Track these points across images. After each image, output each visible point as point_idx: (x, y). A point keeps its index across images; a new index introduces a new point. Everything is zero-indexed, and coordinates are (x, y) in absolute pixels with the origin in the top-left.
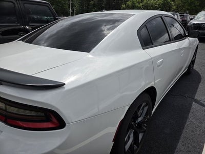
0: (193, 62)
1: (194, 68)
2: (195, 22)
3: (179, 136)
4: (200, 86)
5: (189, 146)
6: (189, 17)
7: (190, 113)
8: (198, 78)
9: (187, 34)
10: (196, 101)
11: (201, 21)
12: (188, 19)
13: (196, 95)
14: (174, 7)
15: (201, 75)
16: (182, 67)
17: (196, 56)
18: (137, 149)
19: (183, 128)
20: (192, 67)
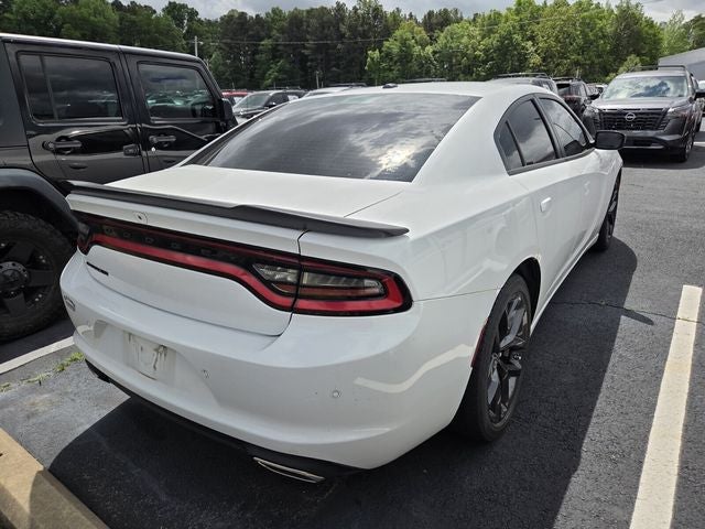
0: (610, 218)
1: (615, 235)
2: (604, 105)
3: (598, 388)
4: (635, 278)
5: (624, 403)
6: (584, 90)
7: (617, 340)
8: (628, 261)
9: (592, 141)
10: (629, 313)
11: (621, 101)
12: (583, 98)
13: (628, 299)
14: (536, 59)
15: (636, 252)
16: (585, 232)
17: (616, 199)
18: (505, 413)
19: (605, 371)
20: (610, 233)
